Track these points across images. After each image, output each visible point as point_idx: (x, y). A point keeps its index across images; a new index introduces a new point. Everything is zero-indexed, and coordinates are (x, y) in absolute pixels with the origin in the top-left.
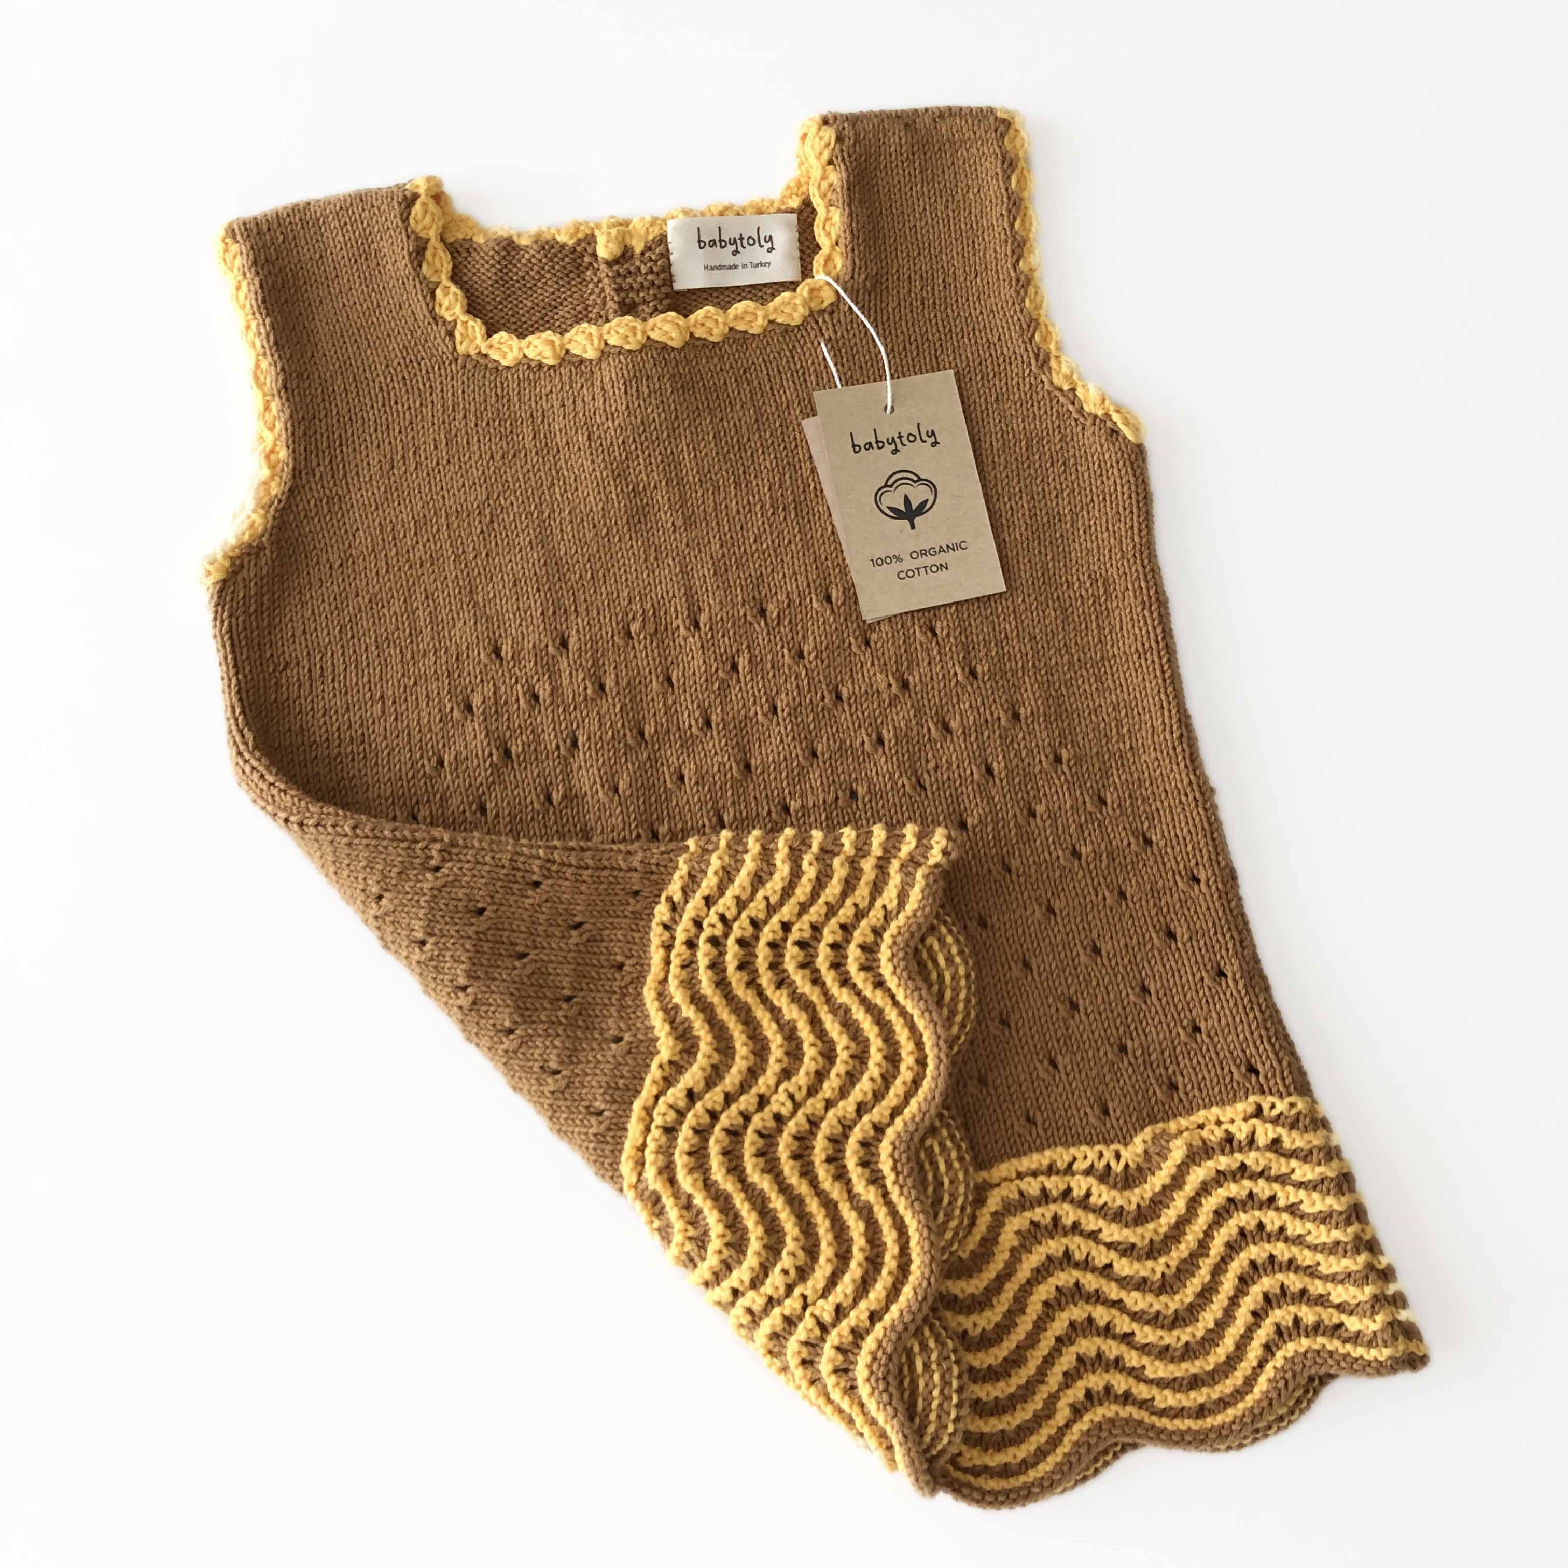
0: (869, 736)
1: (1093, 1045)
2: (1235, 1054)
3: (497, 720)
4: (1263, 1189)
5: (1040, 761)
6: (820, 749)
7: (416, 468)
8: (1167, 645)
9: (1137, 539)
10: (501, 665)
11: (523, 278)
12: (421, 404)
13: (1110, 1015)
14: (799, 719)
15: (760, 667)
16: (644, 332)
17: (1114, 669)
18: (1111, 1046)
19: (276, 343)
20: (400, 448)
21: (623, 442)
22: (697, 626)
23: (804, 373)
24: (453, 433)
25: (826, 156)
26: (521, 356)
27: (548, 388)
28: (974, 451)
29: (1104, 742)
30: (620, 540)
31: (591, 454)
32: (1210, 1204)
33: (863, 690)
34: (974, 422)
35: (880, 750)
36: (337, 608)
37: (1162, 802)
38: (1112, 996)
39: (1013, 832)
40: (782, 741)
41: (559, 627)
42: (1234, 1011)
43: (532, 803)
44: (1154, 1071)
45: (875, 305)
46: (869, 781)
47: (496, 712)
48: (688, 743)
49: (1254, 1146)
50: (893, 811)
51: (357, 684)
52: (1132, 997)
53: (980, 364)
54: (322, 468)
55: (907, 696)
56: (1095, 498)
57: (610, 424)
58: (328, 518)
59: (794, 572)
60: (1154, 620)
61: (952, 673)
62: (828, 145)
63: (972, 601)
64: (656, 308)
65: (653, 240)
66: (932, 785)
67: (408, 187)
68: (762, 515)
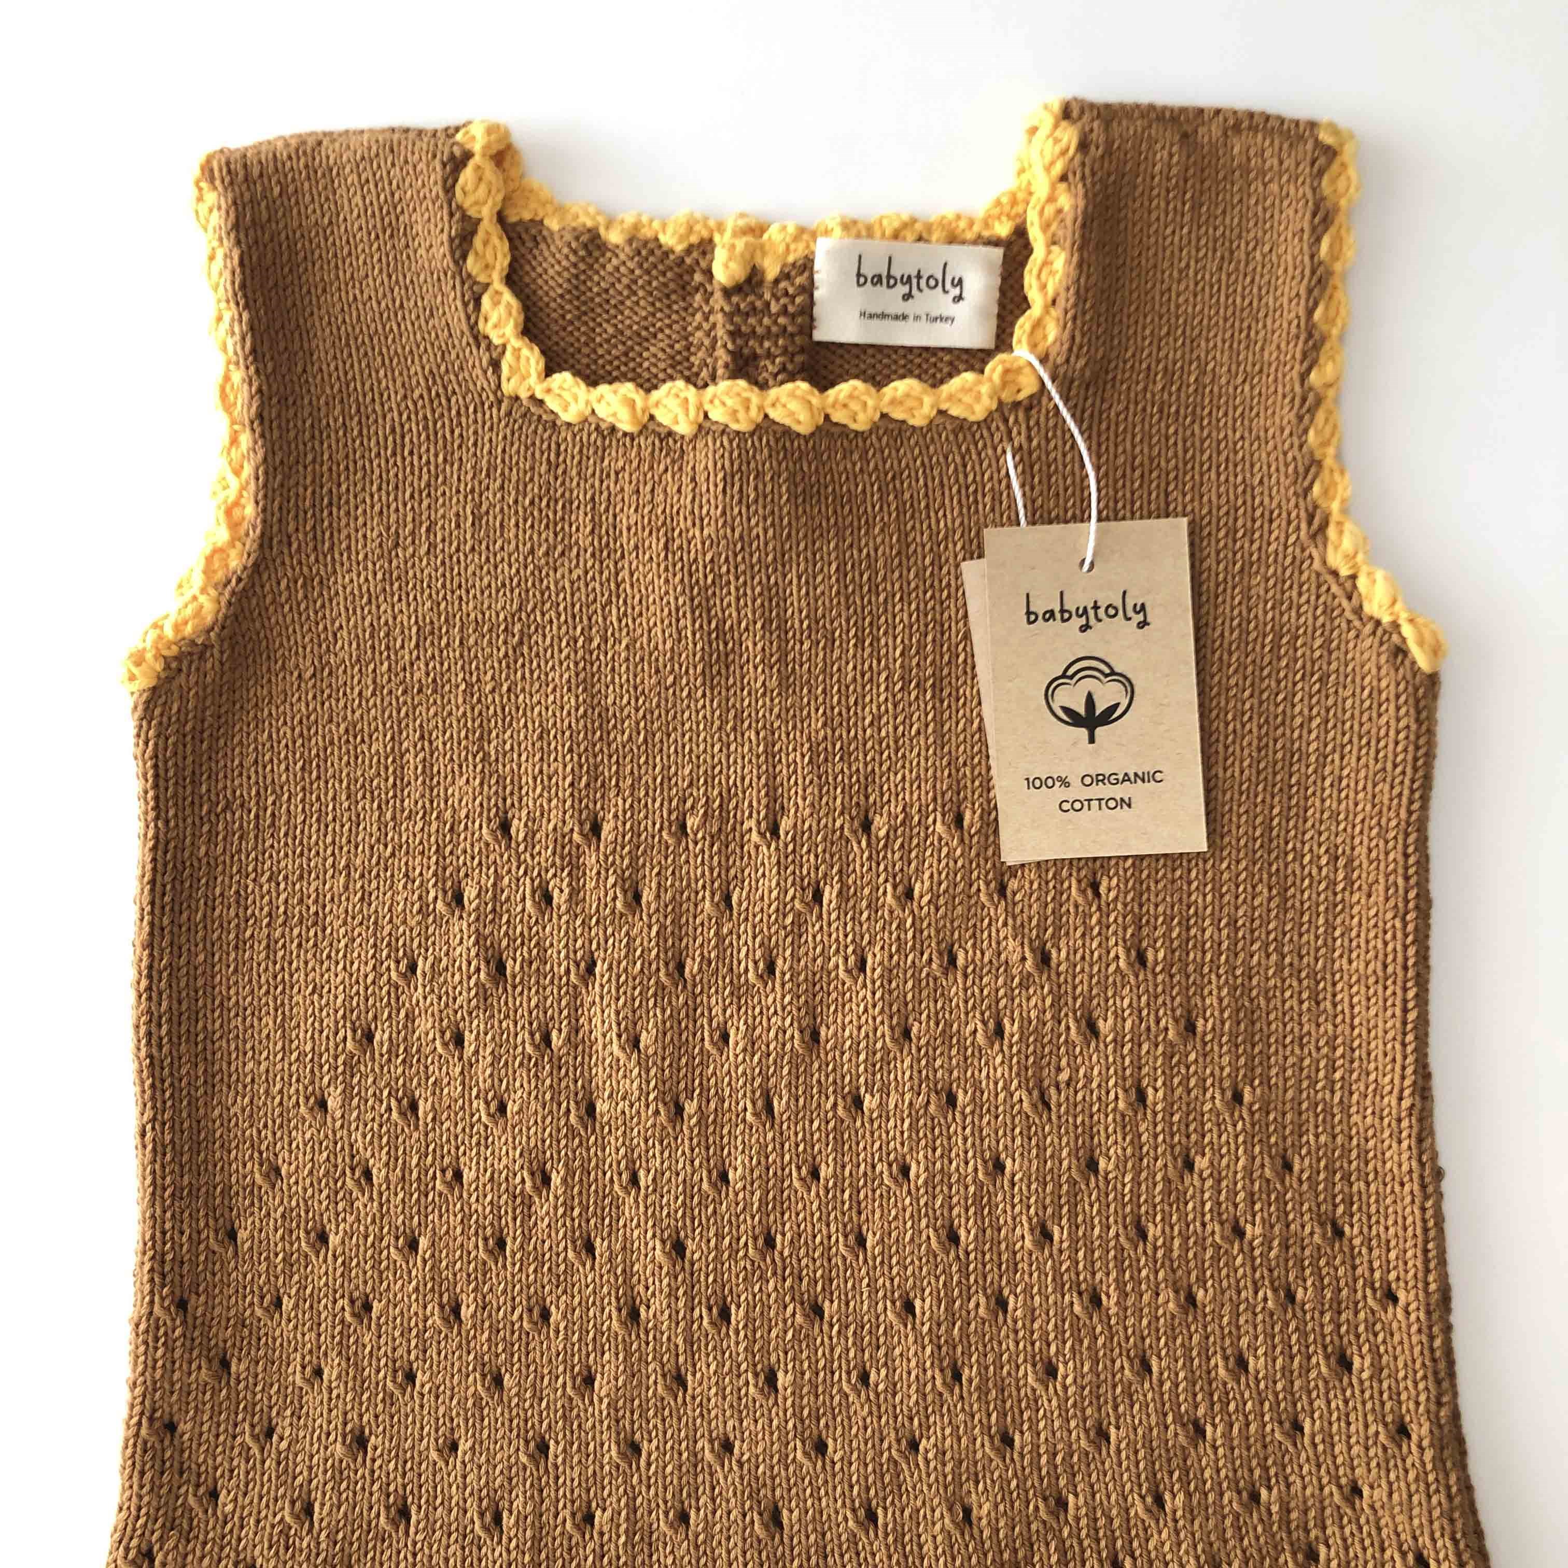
0: (984, 1023)
1: (1216, 1488)
2: (1403, 1537)
3: (493, 921)
5: (1213, 1098)
6: (915, 1029)
7: (428, 552)
8: (1418, 975)
9: (1403, 814)
10: (508, 847)
11: (607, 291)
12: (445, 460)
13: (1245, 1453)
14: (894, 985)
15: (851, 903)
16: (760, 408)
17: (1339, 987)
18: (1239, 1493)
19: (254, 351)
20: (409, 519)
21: (712, 561)
22: (774, 830)
23: (976, 491)
24: (484, 508)
25: (1058, 168)
26: (588, 412)
27: (620, 463)
28: (1197, 640)
29: (1305, 1084)
30: (689, 696)
31: (666, 569)
33: (986, 960)
34: (1204, 598)
35: (997, 1047)
36: (301, 735)
37: (1368, 1184)
38: (1252, 1428)
39: (1159, 1188)
40: (866, 1010)
41: (591, 806)
42: (1413, 1488)
43: (524, 1042)
44: (1289, 1533)
45: (1093, 405)
46: (976, 1085)
47: (494, 910)
48: (740, 992)
50: (1001, 1133)
51: (317, 843)
52: (1278, 1435)
53: (1227, 513)
54: (301, 536)
55: (1045, 977)
56: (1356, 740)
57: (697, 534)
58: (303, 606)
59: (918, 777)
60: (1406, 936)
61: (1112, 955)
62: (1064, 153)
63: (1157, 857)
64: (783, 369)
65: (794, 265)
66: (1059, 1105)
67: (459, 137)
68: (887, 689)
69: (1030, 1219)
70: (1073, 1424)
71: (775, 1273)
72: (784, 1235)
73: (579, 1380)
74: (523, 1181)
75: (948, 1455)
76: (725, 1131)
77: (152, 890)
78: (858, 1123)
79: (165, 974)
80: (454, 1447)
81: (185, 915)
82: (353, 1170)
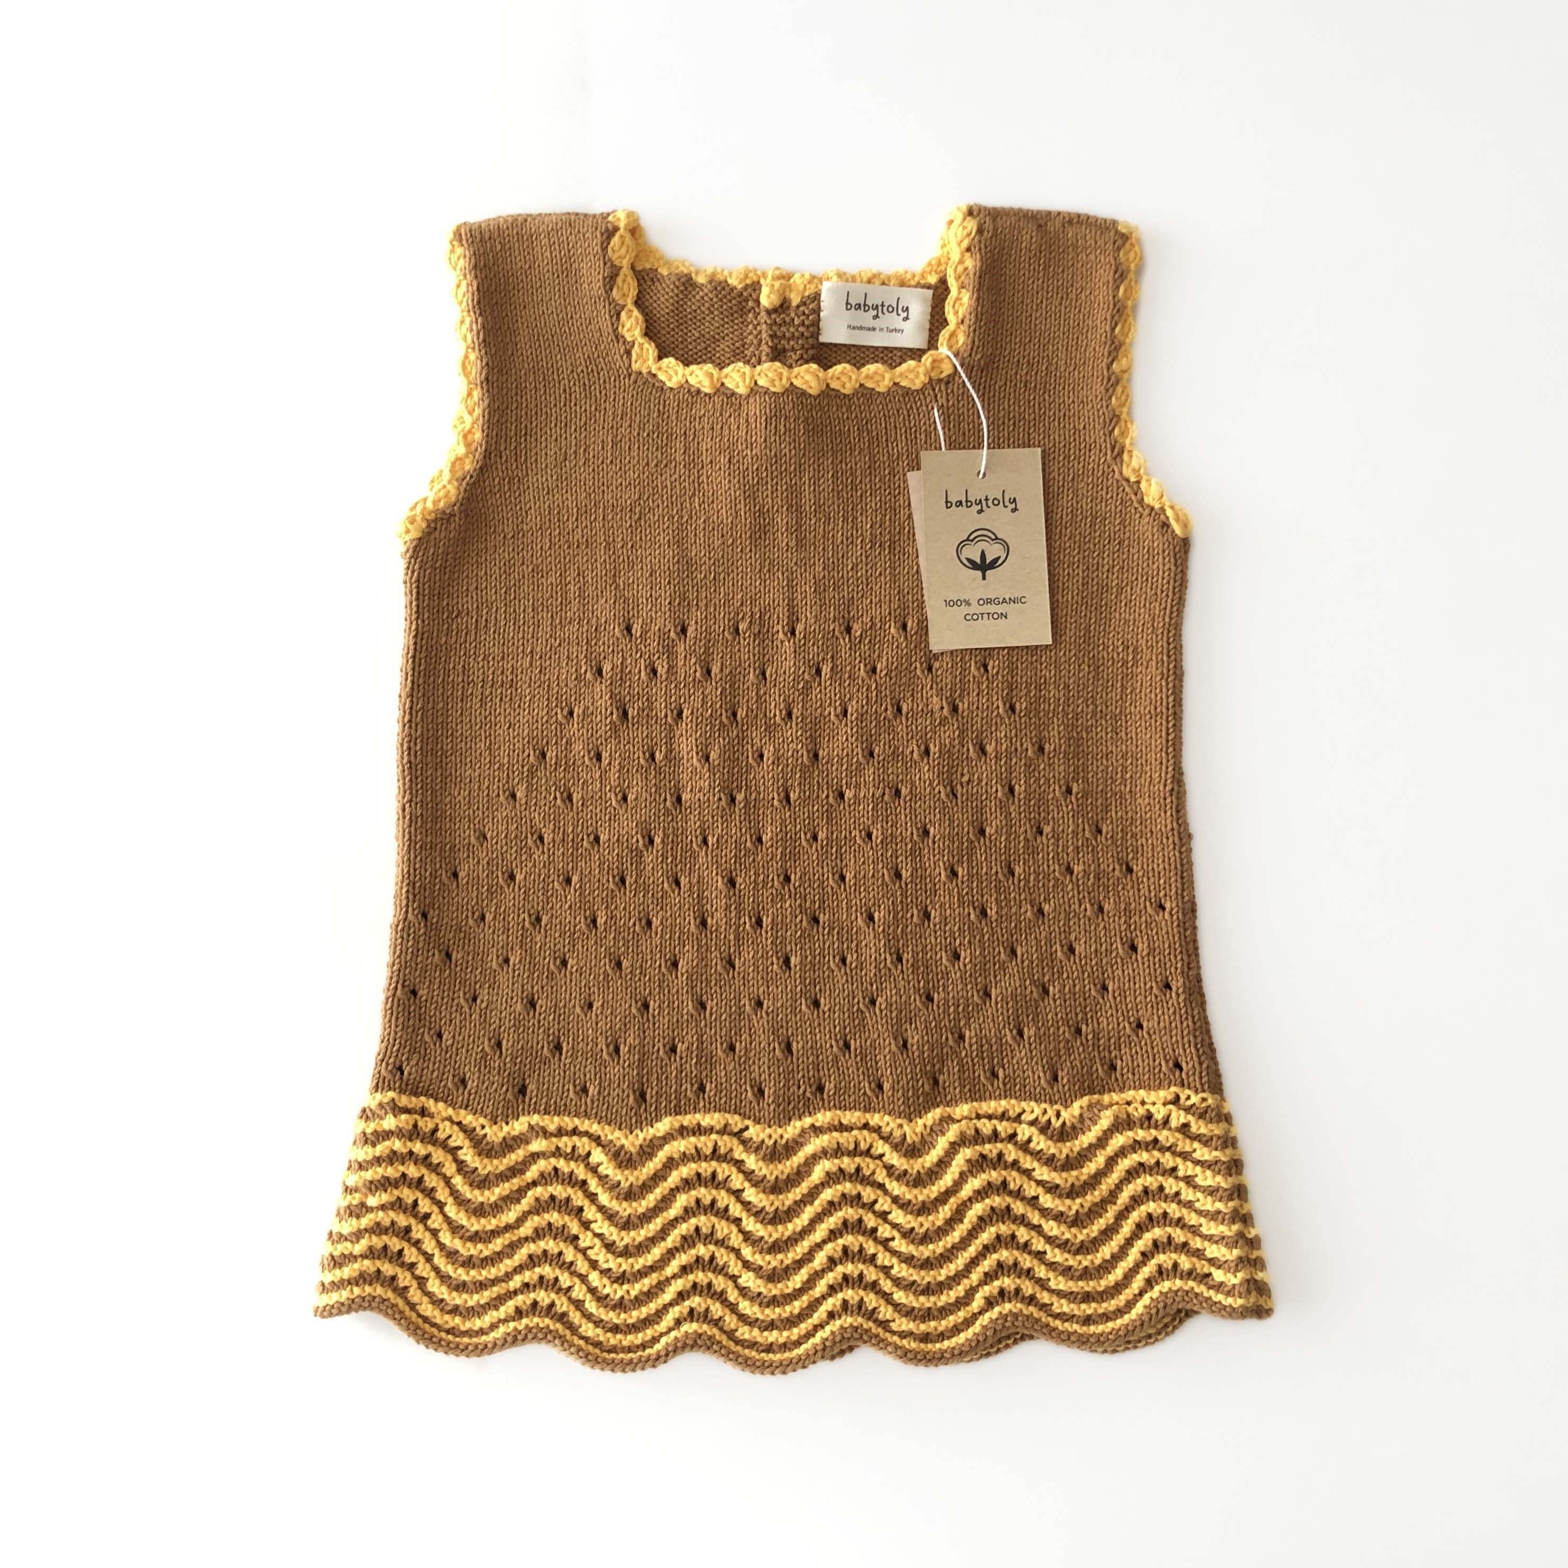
0: (919, 747)
1: (1055, 1024)
2: (1167, 1051)
3: (621, 685)
4: (1168, 1160)
5: (1054, 790)
6: (876, 751)
7: (585, 464)
8: (1175, 713)
9: (1167, 620)
10: (630, 641)
11: (695, 311)
12: (596, 409)
13: (1073, 1003)
14: (864, 724)
15: (839, 675)
16: (789, 379)
17: (1129, 723)
18: (1069, 1027)
19: (484, 341)
20: (573, 444)
21: (757, 469)
22: (793, 633)
23: (916, 431)
24: (619, 438)
25: (965, 243)
26: (684, 381)
27: (703, 412)
28: (1046, 521)
29: (1109, 782)
30: (742, 551)
31: (729, 474)
32: (1125, 1164)
33: (920, 708)
34: (1051, 496)
35: (925, 761)
36: (505, 572)
37: (1147, 840)
38: (1077, 988)
39: (1022, 845)
40: (847, 740)
41: (681, 616)
42: (1172, 1018)
43: (639, 757)
44: (1099, 1052)
45: (985, 381)
46: (913, 783)
47: (621, 678)
48: (770, 729)
49: (1167, 1126)
50: (927, 812)
51: (513, 638)
52: (1093, 992)
53: (1065, 446)
54: (508, 452)
55: (955, 719)
56: (1139, 578)
57: (749, 453)
58: (507, 495)
59: (880, 601)
60: (1168, 690)
61: (995, 706)
62: (969, 235)
63: (1022, 648)
64: (802, 357)
65: (808, 297)
66: (962, 795)
67: (610, 218)
68: (862, 548)
69: (944, 864)
70: (969, 987)
71: (790, 897)
72: (796, 874)
73: (669, 963)
74: (638, 841)
75: (894, 1006)
76: (761, 812)
77: (414, 662)
78: (842, 807)
79: (420, 713)
80: (590, 1006)
81: (432, 679)
82: (532, 835)
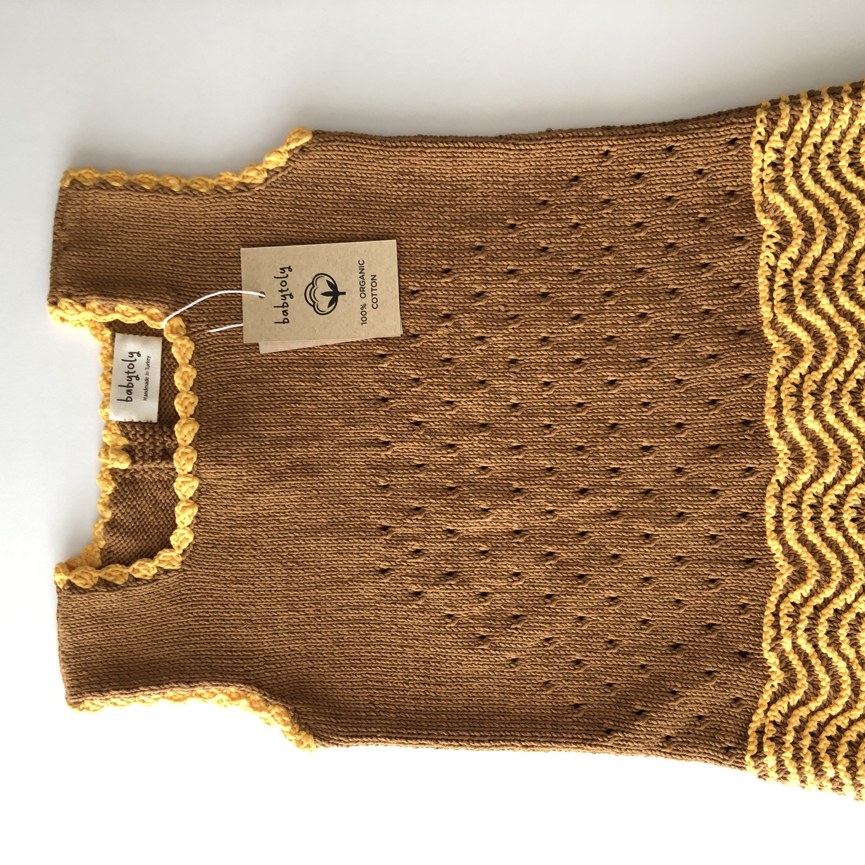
0: (477, 345)
1: (698, 238)
2: (721, 150)
3: (428, 578)
4: (808, 150)
5: (512, 238)
6: (480, 378)
7: (254, 606)
8: (452, 141)
9: (378, 148)
10: (393, 570)
11: (133, 519)
12: (211, 597)
13: (681, 224)
14: (459, 388)
15: (420, 407)
16: (186, 447)
17: (459, 179)
18: (700, 227)
19: (158, 685)
21: (258, 471)
22: (387, 443)
23: (228, 347)
24: (233, 579)
25: (79, 307)
26: (189, 529)
27: (213, 514)
28: (298, 244)
29: (506, 195)
30: (322, 483)
31: (262, 493)
32: (810, 184)
34: (278, 240)
35: (488, 340)
36: (339, 667)
37: (552, 165)
38: (669, 220)
39: (555, 264)
40: (471, 401)
41: (374, 530)
42: (696, 145)
43: (485, 564)
44: (720, 204)
45: (188, 292)
46: (506, 350)
47: (423, 577)
48: (462, 461)
49: (782, 150)
50: (529, 338)
51: (390, 661)
52: (673, 208)
53: (239, 229)
54: (245, 666)
55: (455, 317)
56: (344, 170)
57: (245, 478)
58: (279, 666)
59: (362, 375)
60: (434, 147)
61: (445, 285)
62: (72, 305)
63: (399, 263)
64: (169, 436)
65: (121, 431)
66: (516, 310)
67: (61, 586)
68: (320, 390)
69: (570, 325)
70: (668, 306)
71: (595, 446)
72: (577, 442)
73: (647, 541)
74: (550, 565)
75: (683, 365)
76: (528, 469)
77: (411, 739)
78: (524, 405)
79: (451, 733)
80: (678, 601)
81: (424, 724)
82: (545, 646)
